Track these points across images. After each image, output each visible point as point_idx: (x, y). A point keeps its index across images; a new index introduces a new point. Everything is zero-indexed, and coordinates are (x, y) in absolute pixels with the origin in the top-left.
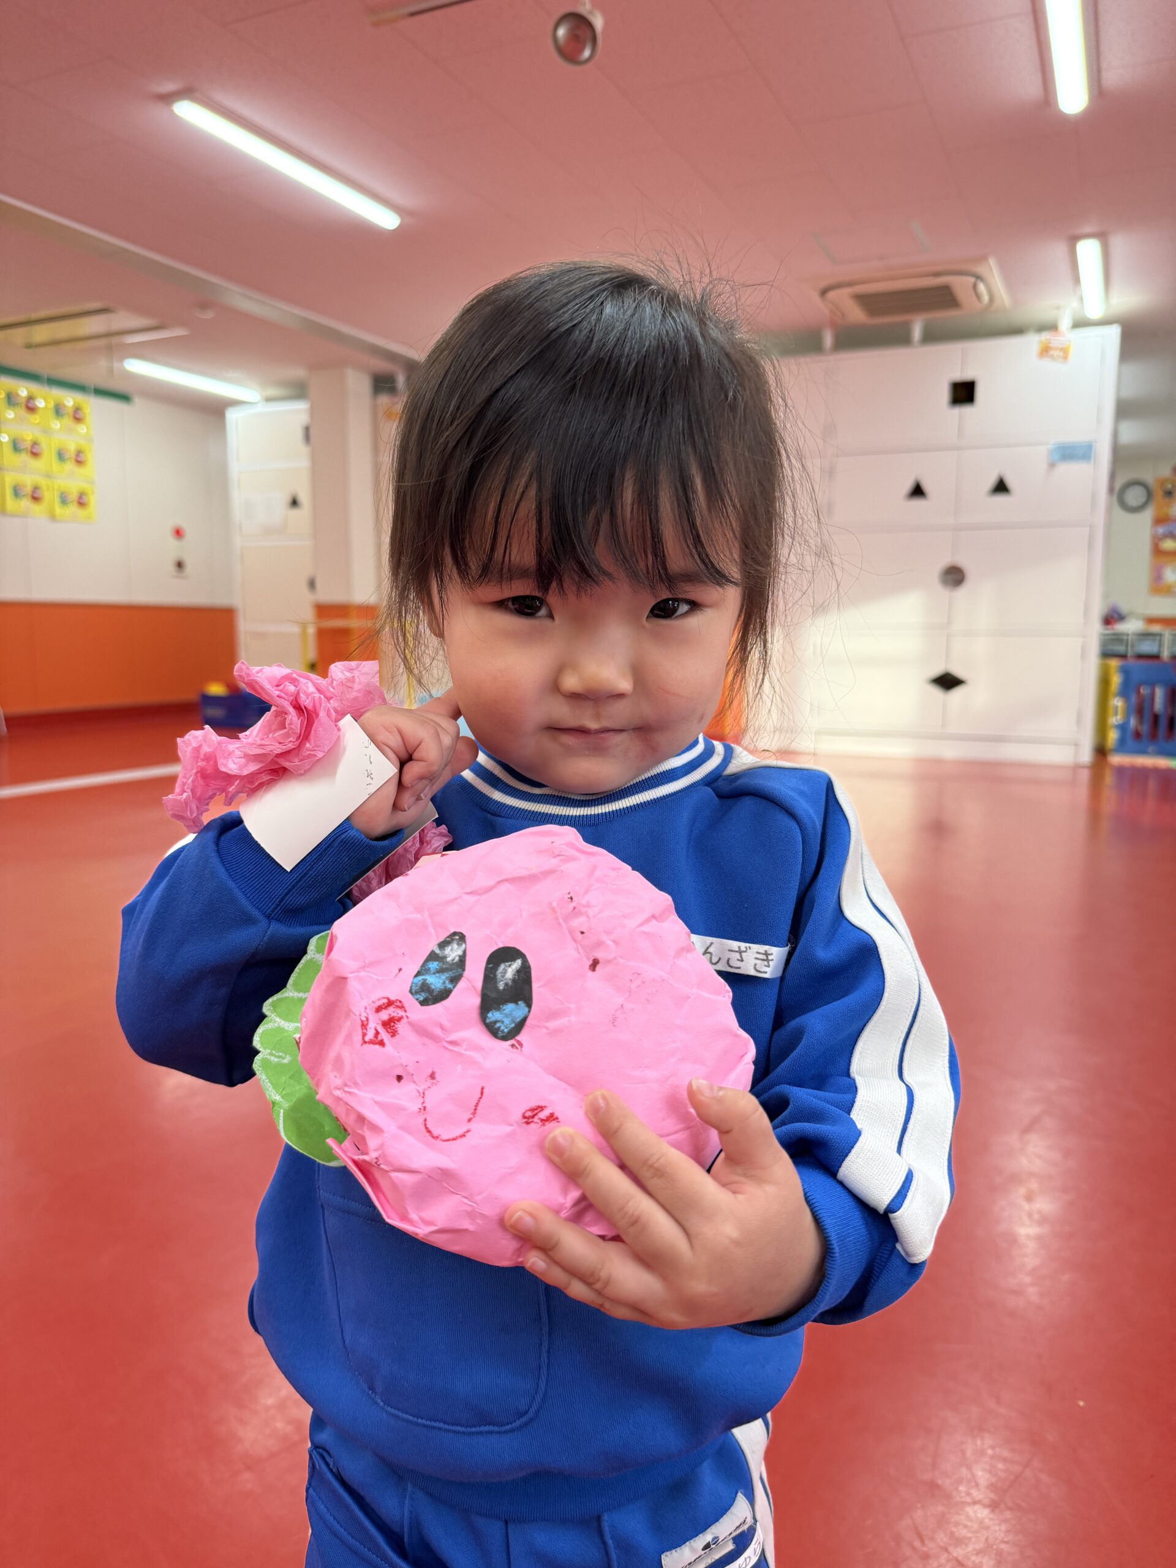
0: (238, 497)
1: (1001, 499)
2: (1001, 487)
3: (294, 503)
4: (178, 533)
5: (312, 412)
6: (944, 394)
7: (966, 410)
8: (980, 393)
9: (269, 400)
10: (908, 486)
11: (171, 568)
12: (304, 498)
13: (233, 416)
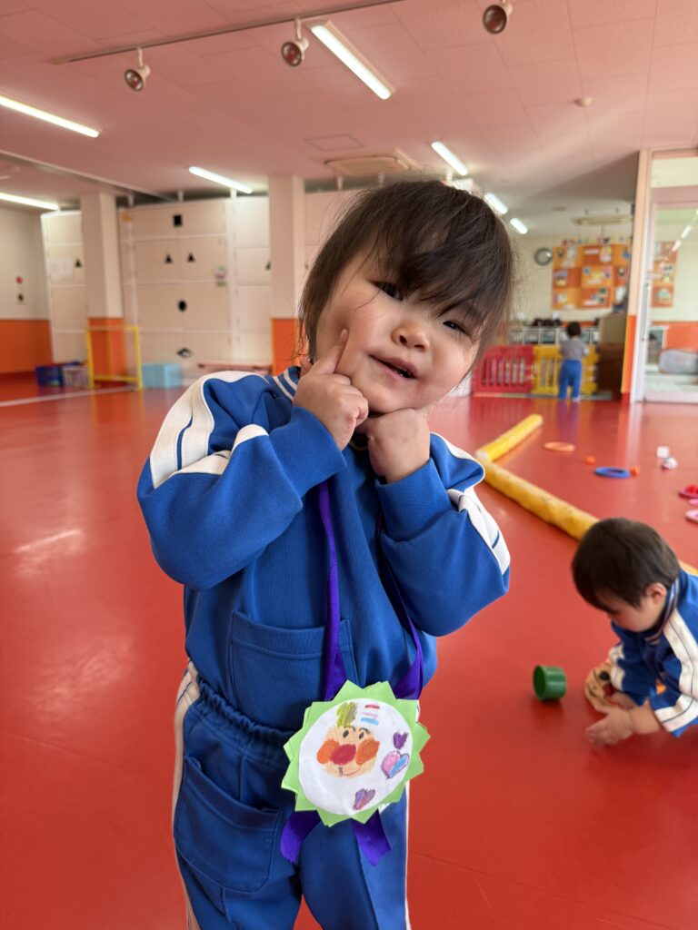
0: (49, 261)
3: (78, 264)
4: (19, 280)
5: (83, 216)
9: (63, 209)
11: (15, 299)
12: (82, 262)
13: (44, 217)
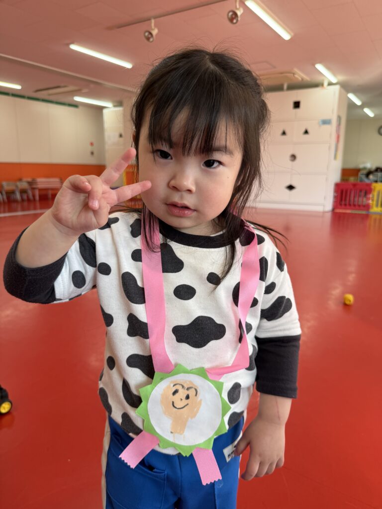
0: (106, 133)
1: (306, 136)
2: (306, 132)
3: (121, 136)
4: (92, 144)
5: (124, 110)
6: (292, 105)
7: (297, 110)
8: (302, 105)
9: (115, 106)
10: (281, 132)
11: (89, 154)
12: (123, 134)
13: (105, 111)
